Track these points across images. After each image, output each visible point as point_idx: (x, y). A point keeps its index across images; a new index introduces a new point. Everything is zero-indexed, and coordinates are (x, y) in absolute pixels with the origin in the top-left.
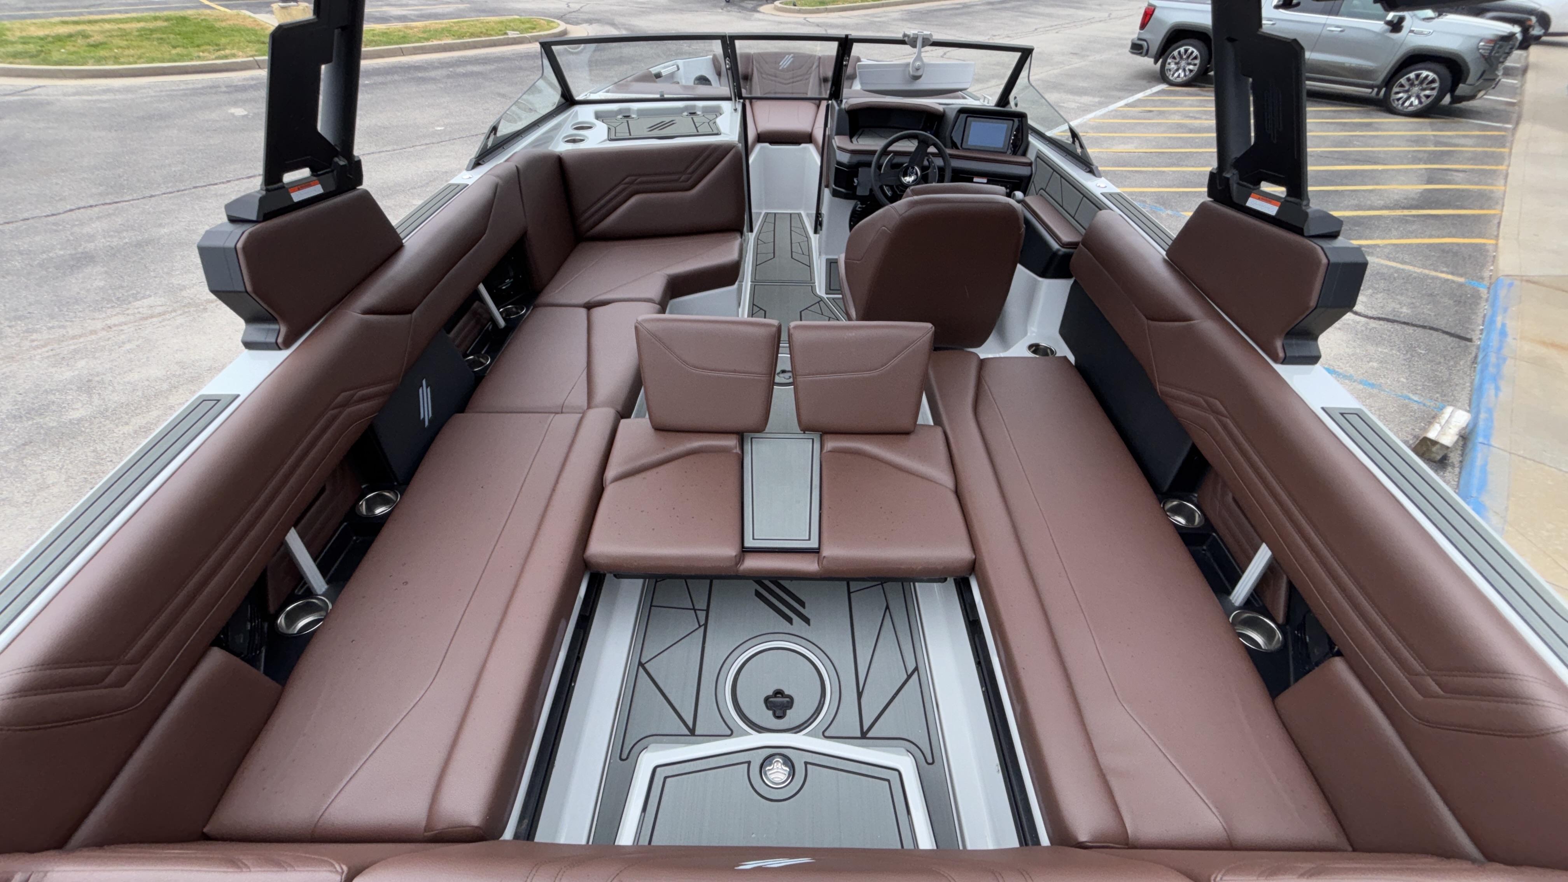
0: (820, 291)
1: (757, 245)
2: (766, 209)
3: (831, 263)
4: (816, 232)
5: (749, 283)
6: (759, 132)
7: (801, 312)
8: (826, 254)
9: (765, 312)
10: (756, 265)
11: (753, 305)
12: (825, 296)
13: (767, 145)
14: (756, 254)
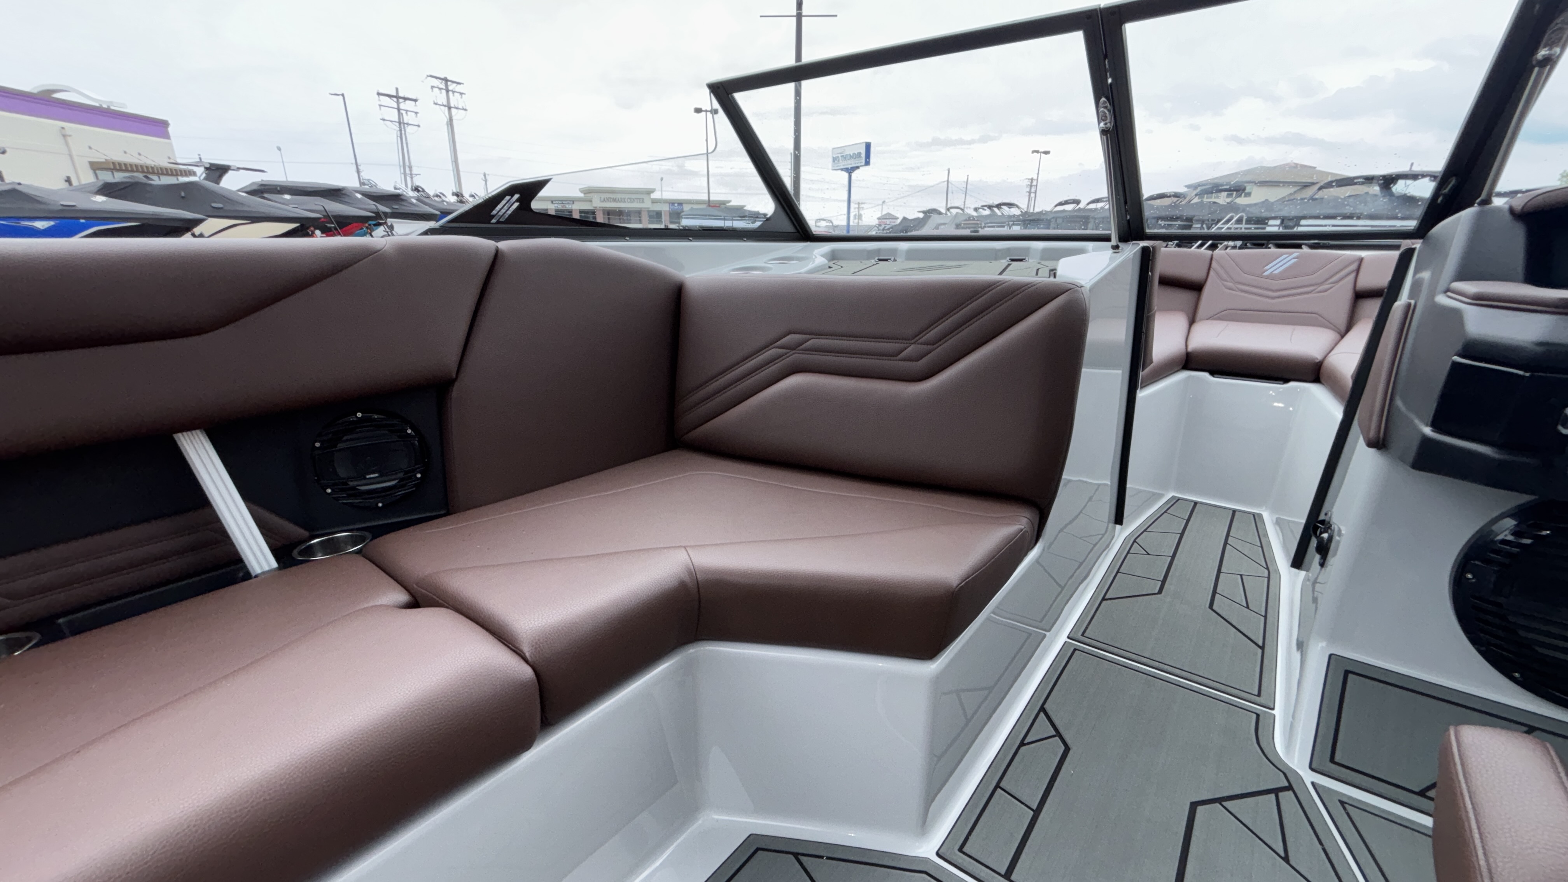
0: (1289, 745)
1: (1127, 552)
2: (1178, 488)
3: (1347, 673)
4: (1298, 562)
5: (1063, 638)
6: (1190, 349)
7: (1194, 806)
8: (1332, 637)
9: (1067, 749)
10: (1103, 598)
11: (1042, 709)
12: (1309, 777)
13: (1206, 375)
14: (1117, 571)
